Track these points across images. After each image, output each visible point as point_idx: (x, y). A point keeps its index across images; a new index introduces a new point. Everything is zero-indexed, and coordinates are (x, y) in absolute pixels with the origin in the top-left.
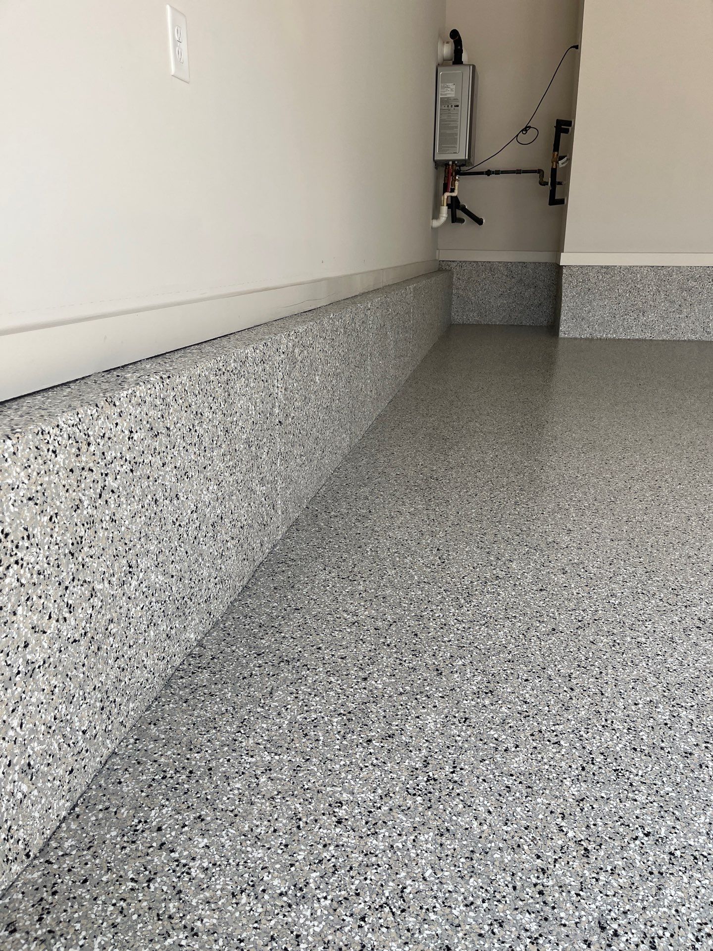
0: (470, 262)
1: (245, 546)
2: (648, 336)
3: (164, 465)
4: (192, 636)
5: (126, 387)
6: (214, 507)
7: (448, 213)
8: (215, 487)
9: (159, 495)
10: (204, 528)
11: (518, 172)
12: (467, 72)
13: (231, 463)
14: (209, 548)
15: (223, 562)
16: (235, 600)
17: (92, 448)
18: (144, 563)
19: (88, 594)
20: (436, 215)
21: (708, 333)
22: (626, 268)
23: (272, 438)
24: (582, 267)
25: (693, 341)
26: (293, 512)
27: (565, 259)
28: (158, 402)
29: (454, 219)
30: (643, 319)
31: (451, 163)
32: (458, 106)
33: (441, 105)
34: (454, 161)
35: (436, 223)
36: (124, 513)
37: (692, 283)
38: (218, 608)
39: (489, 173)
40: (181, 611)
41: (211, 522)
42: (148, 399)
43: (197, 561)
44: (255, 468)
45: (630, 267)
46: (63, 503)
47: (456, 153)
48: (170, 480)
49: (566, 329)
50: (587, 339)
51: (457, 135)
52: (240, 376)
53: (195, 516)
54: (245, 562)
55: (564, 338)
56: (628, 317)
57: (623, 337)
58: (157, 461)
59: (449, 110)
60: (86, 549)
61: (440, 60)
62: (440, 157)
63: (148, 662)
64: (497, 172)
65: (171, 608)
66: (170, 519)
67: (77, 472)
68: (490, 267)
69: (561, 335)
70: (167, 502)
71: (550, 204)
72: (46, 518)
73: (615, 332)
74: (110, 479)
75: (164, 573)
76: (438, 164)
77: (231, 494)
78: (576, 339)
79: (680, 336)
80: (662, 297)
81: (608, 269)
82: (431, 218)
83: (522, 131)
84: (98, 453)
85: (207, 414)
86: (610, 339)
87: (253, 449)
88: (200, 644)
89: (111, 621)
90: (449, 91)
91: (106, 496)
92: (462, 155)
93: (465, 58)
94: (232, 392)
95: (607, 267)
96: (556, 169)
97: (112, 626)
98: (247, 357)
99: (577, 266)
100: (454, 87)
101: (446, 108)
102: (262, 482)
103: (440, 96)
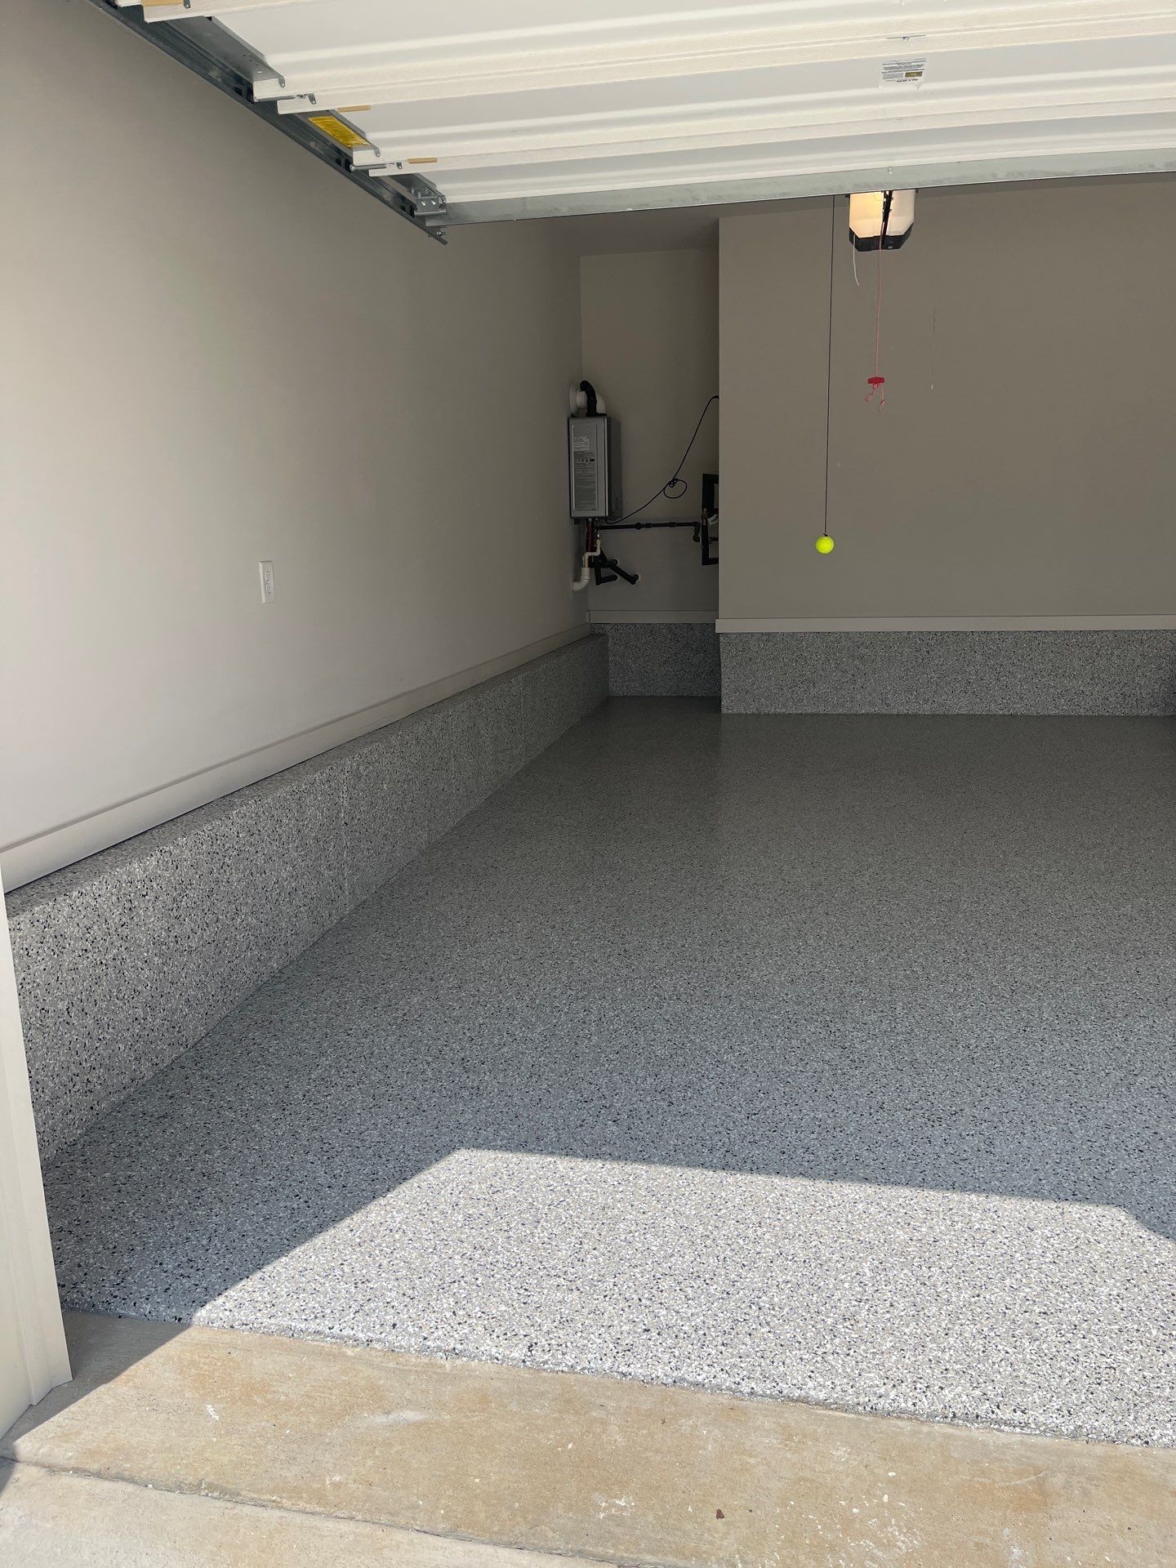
0: (627, 625)
1: (315, 913)
2: (821, 710)
3: (257, 852)
4: (275, 965)
5: (235, 808)
6: (290, 882)
7: (591, 575)
8: (291, 869)
9: (254, 870)
10: (283, 895)
11: (672, 525)
12: (602, 424)
13: (303, 853)
14: (287, 908)
15: (297, 921)
16: (307, 950)
17: (218, 842)
18: (244, 909)
19: (215, 919)
20: (577, 578)
21: (888, 705)
22: (789, 634)
23: (338, 836)
24: (740, 634)
25: (872, 715)
26: (361, 894)
27: (721, 626)
28: (253, 815)
29: (599, 580)
30: (813, 691)
31: (590, 520)
32: (593, 460)
33: (575, 461)
34: (593, 518)
35: (577, 586)
36: (234, 878)
37: (863, 651)
38: (295, 952)
39: (638, 526)
40: (267, 946)
41: (288, 891)
42: (247, 814)
43: (278, 915)
44: (323, 857)
45: (794, 633)
46: (204, 869)
47: (594, 510)
48: (260, 862)
49: (729, 705)
50: (753, 715)
51: (595, 491)
52: (309, 793)
53: (277, 886)
54: (315, 925)
55: (728, 715)
56: (798, 688)
57: (793, 711)
58: (253, 850)
59: (584, 464)
60: (215, 895)
61: (573, 409)
62: (577, 514)
63: (247, 972)
64: (648, 526)
65: (261, 942)
66: (260, 886)
67: (211, 854)
68: (651, 629)
69: (724, 711)
70: (259, 875)
71: (703, 564)
72: (198, 876)
73: (784, 706)
74: (227, 859)
75: (257, 919)
76: (577, 521)
77: (303, 874)
78: (740, 715)
79: (857, 710)
80: (833, 666)
81: (769, 636)
82: (571, 579)
83: (670, 483)
84: (221, 845)
85: (285, 820)
86: (779, 714)
87: (321, 843)
88: (280, 971)
89: (227, 939)
90: (582, 444)
91: (225, 868)
92: (602, 511)
93: (600, 407)
94: (303, 805)
95: (768, 634)
96: (706, 526)
97: (226, 942)
98: (315, 780)
99: (735, 634)
100: (588, 440)
101: (581, 462)
102: (329, 868)
103: (573, 450)
